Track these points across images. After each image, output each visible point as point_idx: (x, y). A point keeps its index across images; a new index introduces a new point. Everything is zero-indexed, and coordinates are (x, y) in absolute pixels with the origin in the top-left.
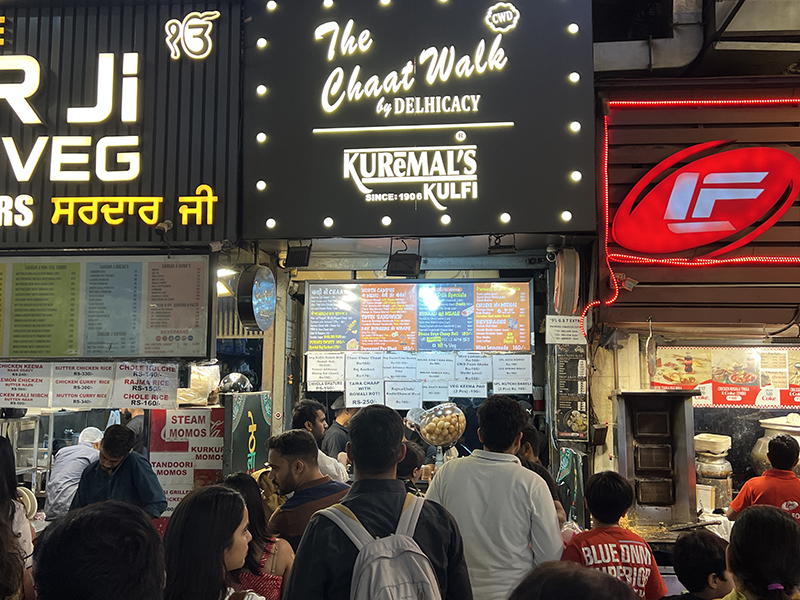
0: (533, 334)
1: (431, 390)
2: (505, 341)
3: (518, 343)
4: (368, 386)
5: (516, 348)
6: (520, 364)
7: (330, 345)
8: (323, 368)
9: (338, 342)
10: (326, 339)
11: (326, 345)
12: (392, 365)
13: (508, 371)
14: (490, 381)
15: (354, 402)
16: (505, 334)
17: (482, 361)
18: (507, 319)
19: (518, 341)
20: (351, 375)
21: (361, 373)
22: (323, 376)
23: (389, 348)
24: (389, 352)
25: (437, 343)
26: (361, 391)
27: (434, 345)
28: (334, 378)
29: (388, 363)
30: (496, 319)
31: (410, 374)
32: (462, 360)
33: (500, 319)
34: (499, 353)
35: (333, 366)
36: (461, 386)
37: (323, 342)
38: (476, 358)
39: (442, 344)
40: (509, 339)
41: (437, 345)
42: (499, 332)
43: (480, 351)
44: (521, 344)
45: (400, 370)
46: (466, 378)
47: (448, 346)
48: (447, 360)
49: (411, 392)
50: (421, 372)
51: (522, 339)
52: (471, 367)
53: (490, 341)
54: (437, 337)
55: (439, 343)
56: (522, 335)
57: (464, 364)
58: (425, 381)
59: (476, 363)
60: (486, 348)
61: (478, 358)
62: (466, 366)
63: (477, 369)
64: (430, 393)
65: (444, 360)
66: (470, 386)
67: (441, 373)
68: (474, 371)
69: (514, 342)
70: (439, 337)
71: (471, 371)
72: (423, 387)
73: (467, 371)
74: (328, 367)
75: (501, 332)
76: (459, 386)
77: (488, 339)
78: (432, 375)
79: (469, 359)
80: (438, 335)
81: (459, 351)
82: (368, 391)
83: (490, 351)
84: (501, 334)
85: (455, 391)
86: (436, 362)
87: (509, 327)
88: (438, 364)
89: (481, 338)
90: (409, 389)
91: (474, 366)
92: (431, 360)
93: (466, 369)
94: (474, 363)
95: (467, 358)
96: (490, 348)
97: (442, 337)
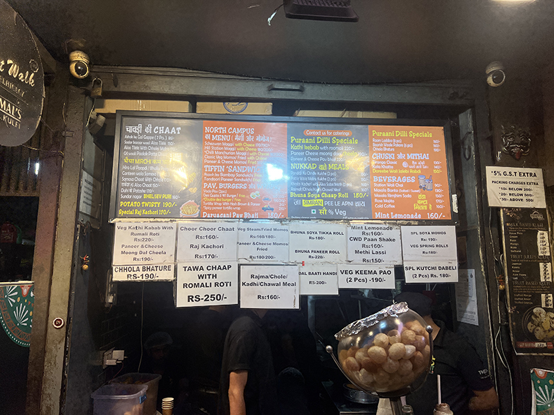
0: (454, 196)
1: (313, 278)
2: (416, 207)
3: (435, 210)
4: (213, 272)
5: (432, 216)
6: (440, 239)
7: (153, 209)
8: (140, 243)
9: (167, 204)
10: (147, 200)
11: (147, 209)
12: (251, 241)
13: (424, 249)
14: (399, 263)
15: (190, 298)
16: (415, 197)
17: (386, 234)
18: (417, 176)
19: (434, 207)
20: (187, 257)
21: (202, 252)
22: (139, 256)
23: (246, 215)
24: (247, 220)
25: (318, 208)
26: (201, 281)
27: (314, 212)
28: (157, 260)
29: (245, 236)
30: (402, 175)
31: (280, 255)
32: (358, 234)
33: (407, 175)
34: (409, 223)
35: (156, 241)
36: (357, 272)
37: (141, 205)
38: (377, 231)
39: (326, 210)
40: (422, 204)
41: (318, 212)
42: (406, 194)
43: (381, 220)
44: (439, 211)
45: (264, 247)
46: (364, 260)
47: (335, 212)
48: (334, 233)
49: (282, 280)
50: (296, 251)
51: (439, 204)
52: (370, 243)
53: (394, 206)
54: (318, 200)
55: (321, 208)
56: (439, 198)
57: (360, 239)
58: (303, 265)
59: (377, 237)
60: (390, 216)
61: (379, 231)
62: (363, 242)
63: (379, 246)
64: (310, 282)
65: (330, 233)
66: (370, 272)
67: (326, 252)
68: (375, 250)
69: (428, 208)
70: (320, 200)
71: (370, 250)
72: (300, 273)
73: (364, 249)
74: (148, 243)
75: (410, 193)
76: (354, 273)
77: (392, 204)
78: (313, 255)
79: (366, 231)
80: (319, 196)
81: (351, 220)
82: (213, 281)
83: (397, 220)
84: (409, 196)
85: (349, 280)
86: (318, 235)
87: (421, 187)
88: (322, 238)
89: (381, 201)
90: (279, 277)
91: (374, 243)
92: (311, 233)
93: (363, 246)
94: (374, 237)
95: (364, 230)
96: (396, 216)
97: (325, 199)
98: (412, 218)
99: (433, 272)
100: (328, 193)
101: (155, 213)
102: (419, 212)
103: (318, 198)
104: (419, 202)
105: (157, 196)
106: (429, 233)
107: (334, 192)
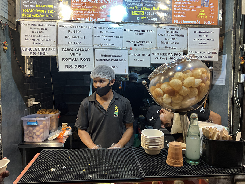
0: (221, 11)
1: (136, 57)
2: (198, 17)
3: (208, 19)
4: (80, 52)
5: (206, 23)
6: (210, 36)
7: (43, 14)
8: (36, 34)
9: (51, 11)
10: (39, 8)
11: (39, 14)
12: (101, 34)
13: (201, 42)
14: (185, 49)
15: (67, 67)
16: (198, 10)
17: (180, 32)
19: (208, 17)
20: (63, 43)
21: (72, 40)
22: (35, 42)
23: (98, 19)
24: (98, 22)
25: (141, 16)
26: (72, 57)
27: (138, 18)
28: (46, 44)
29: (97, 32)
31: (117, 43)
32: (163, 32)
34: (193, 26)
35: (45, 33)
36: (161, 54)
37: (35, 11)
38: (174, 30)
39: (145, 18)
40: (201, 15)
41: (141, 18)
42: (193, 8)
43: (177, 24)
44: (211, 20)
45: (109, 38)
46: (166, 47)
47: (150, 19)
48: (150, 31)
49: (119, 58)
50: (127, 41)
51: (211, 15)
52: (170, 37)
53: (185, 16)
54: (141, 11)
55: (143, 16)
56: (212, 12)
57: (164, 35)
58: (131, 49)
59: (174, 34)
60: (182, 22)
61: (176, 30)
62: (166, 37)
63: (175, 39)
64: (135, 60)
65: (147, 31)
66: (169, 54)
67: (145, 42)
68: (173, 41)
69: (205, 17)
70: (142, 11)
71: (170, 41)
72: (129, 54)
73: (166, 41)
74: (40, 34)
75: (195, 8)
76: (160, 54)
77: (184, 15)
78: (137, 44)
79: (168, 30)
80: (141, 9)
81: (160, 24)
82: (80, 57)
83: (186, 24)
84: (194, 10)
85: (156, 58)
86: (140, 32)
87: (202, 5)
88: (142, 34)
89: (178, 13)
90: (117, 56)
91: (172, 37)
92: (136, 31)
93: (166, 39)
94: (172, 34)
95: (167, 30)
96: (186, 22)
97: (145, 11)
98: (195, 23)
99: (204, 54)
100: (147, 7)
101: (44, 16)
102: (199, 20)
103: (141, 10)
104: (200, 14)
105: (45, 6)
106: (204, 32)
107: (150, 7)
